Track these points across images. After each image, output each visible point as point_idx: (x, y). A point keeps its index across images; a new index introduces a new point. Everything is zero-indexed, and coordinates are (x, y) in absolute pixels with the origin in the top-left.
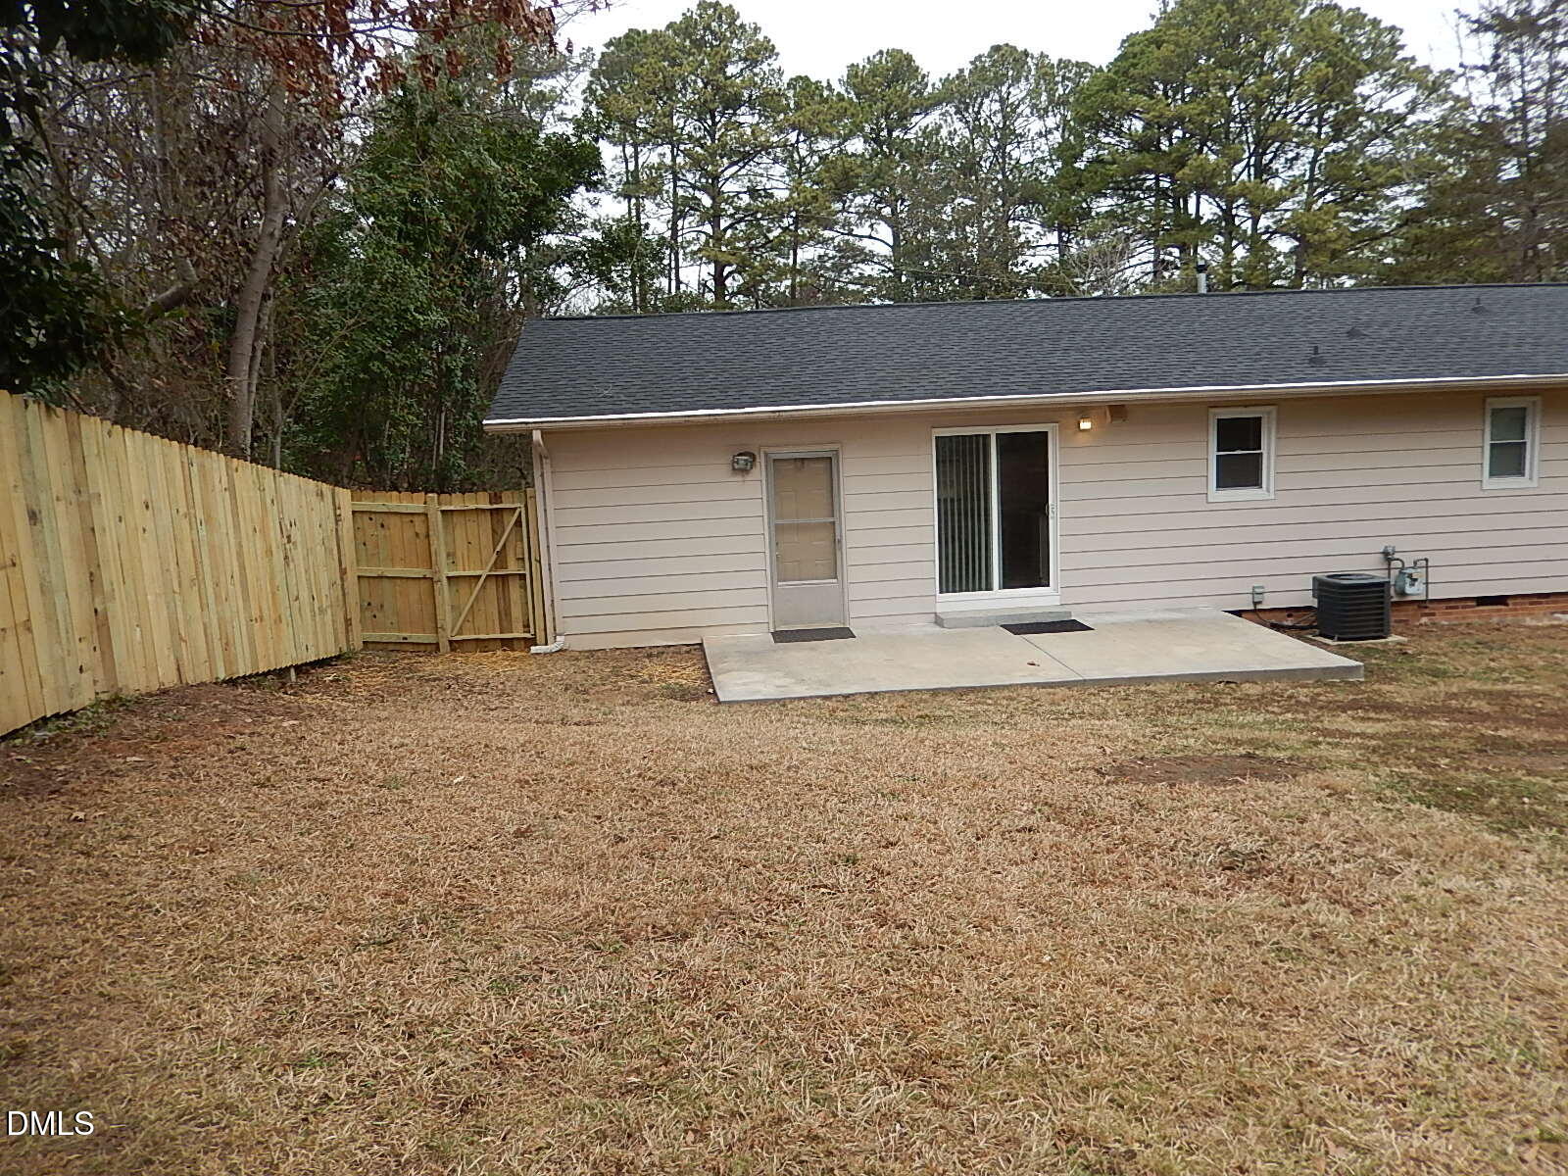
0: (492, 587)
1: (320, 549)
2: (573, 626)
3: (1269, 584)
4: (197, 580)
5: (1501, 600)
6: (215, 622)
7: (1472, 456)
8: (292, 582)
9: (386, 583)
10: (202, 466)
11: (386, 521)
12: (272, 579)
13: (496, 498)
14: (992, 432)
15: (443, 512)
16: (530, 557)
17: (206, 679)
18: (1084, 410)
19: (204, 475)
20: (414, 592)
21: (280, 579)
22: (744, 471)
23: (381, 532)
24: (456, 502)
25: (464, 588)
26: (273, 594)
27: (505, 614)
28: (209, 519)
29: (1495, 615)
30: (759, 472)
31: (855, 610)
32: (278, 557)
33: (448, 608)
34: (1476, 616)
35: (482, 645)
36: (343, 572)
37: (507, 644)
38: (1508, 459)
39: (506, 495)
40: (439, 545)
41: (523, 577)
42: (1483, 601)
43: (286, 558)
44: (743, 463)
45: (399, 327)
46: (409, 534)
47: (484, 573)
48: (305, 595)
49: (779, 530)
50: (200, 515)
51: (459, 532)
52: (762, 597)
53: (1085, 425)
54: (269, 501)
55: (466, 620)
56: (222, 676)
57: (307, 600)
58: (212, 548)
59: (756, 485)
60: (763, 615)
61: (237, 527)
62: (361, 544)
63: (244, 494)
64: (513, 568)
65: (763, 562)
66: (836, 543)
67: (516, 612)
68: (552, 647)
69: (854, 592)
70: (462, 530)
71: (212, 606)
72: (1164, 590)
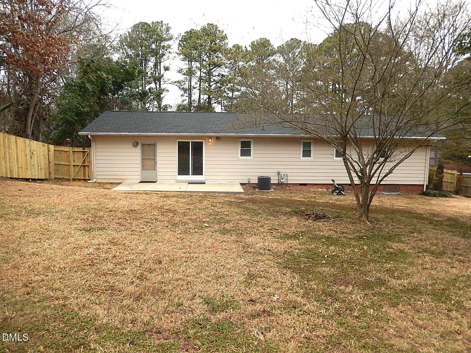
0: (82, 168)
1: (42, 157)
2: (98, 177)
3: (252, 178)
4: (5, 158)
5: (305, 185)
6: (8, 167)
7: (298, 152)
8: (32, 162)
9: (60, 165)
10: (8, 138)
11: (61, 152)
12: (26, 161)
13: (84, 149)
14: (190, 141)
15: (73, 151)
16: (90, 162)
17: (5, 176)
18: (210, 137)
19: (9, 139)
20: (66, 168)
21: (28, 161)
22: (136, 146)
23: (60, 155)
24: (76, 149)
25: (76, 167)
26: (26, 164)
27: (84, 174)
28: (9, 147)
29: (304, 188)
30: (139, 147)
31: (159, 178)
32: (28, 157)
33: (72, 172)
34: (299, 188)
35: (79, 180)
36: (49, 162)
37: (85, 180)
38: (307, 153)
39: (86, 148)
40: (71, 158)
41: (88, 166)
42: (301, 184)
43: (31, 157)
44: (136, 145)
45: (77, 111)
46: (66, 155)
47: (80, 165)
48: (36, 165)
49: (143, 159)
50: (7, 146)
51: (76, 156)
52: (139, 173)
53: (210, 140)
54: (27, 145)
55: (76, 174)
56: (9, 177)
57: (36, 167)
58: (9, 153)
59: (138, 149)
60: (139, 177)
61: (17, 149)
62: (55, 157)
63: (20, 144)
64: (86, 164)
65: (140, 166)
66: (156, 163)
67: (87, 173)
68: (93, 181)
69: (159, 174)
70: (77, 155)
71: (8, 163)
72: (229, 178)
